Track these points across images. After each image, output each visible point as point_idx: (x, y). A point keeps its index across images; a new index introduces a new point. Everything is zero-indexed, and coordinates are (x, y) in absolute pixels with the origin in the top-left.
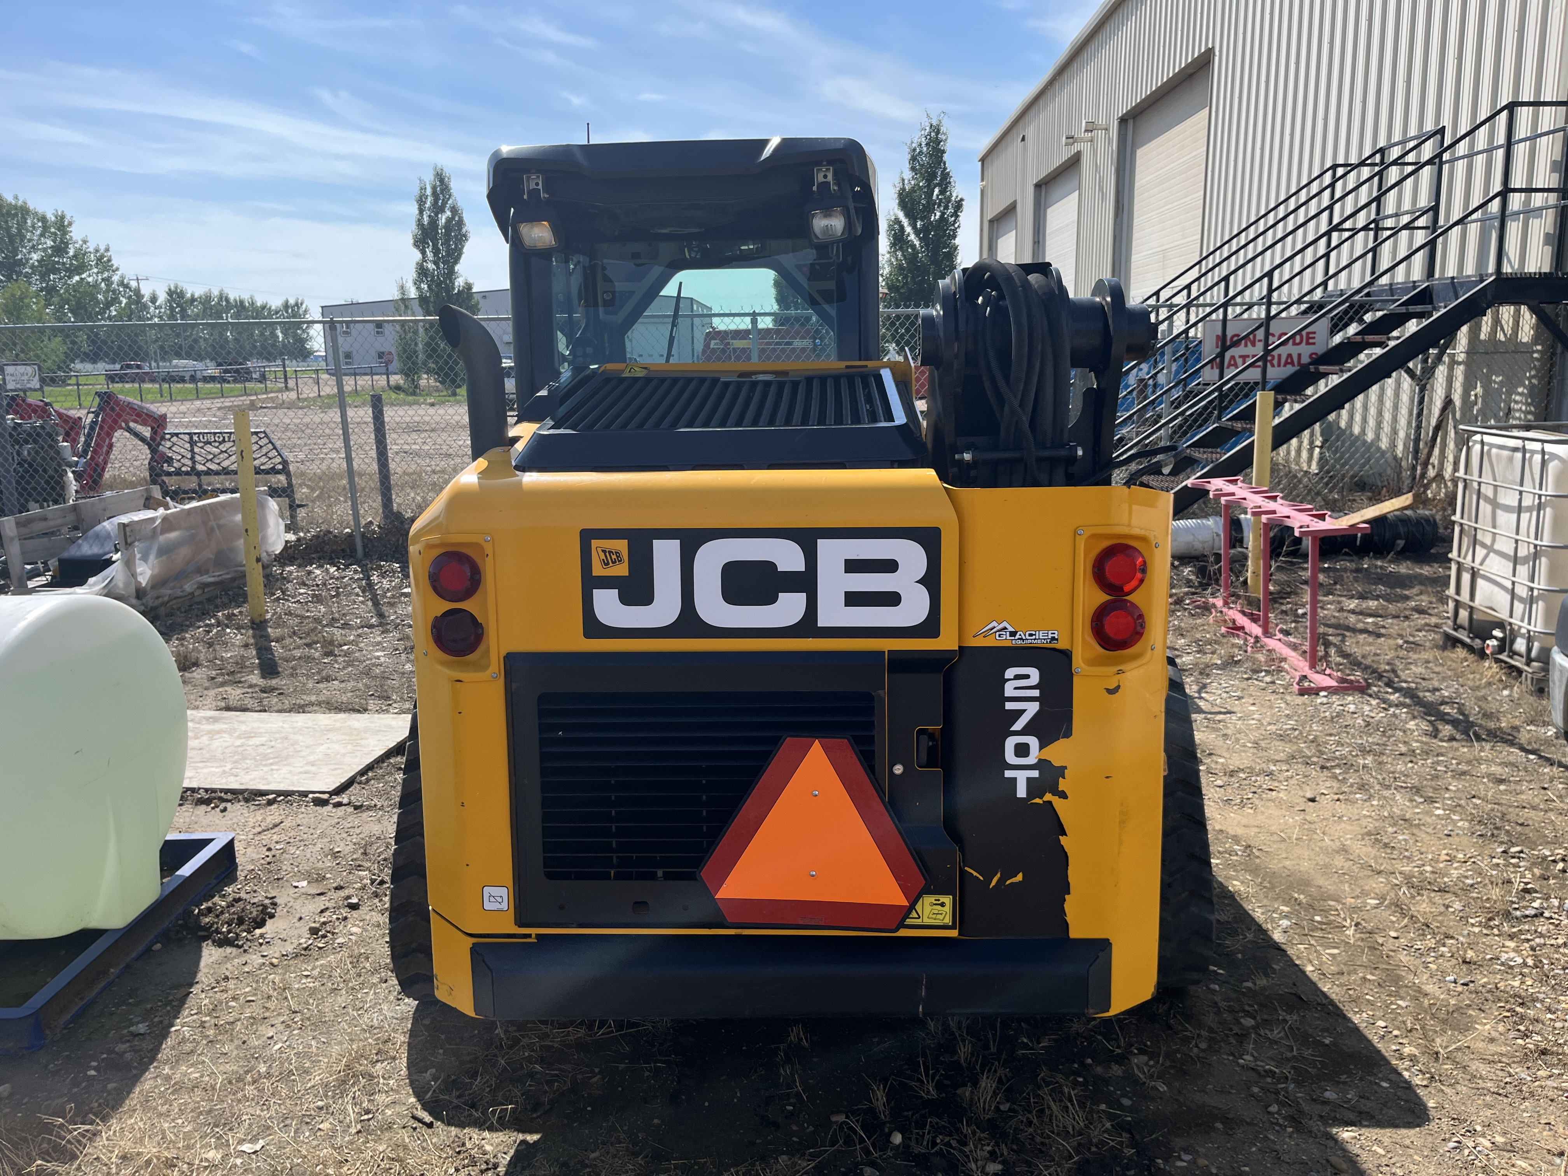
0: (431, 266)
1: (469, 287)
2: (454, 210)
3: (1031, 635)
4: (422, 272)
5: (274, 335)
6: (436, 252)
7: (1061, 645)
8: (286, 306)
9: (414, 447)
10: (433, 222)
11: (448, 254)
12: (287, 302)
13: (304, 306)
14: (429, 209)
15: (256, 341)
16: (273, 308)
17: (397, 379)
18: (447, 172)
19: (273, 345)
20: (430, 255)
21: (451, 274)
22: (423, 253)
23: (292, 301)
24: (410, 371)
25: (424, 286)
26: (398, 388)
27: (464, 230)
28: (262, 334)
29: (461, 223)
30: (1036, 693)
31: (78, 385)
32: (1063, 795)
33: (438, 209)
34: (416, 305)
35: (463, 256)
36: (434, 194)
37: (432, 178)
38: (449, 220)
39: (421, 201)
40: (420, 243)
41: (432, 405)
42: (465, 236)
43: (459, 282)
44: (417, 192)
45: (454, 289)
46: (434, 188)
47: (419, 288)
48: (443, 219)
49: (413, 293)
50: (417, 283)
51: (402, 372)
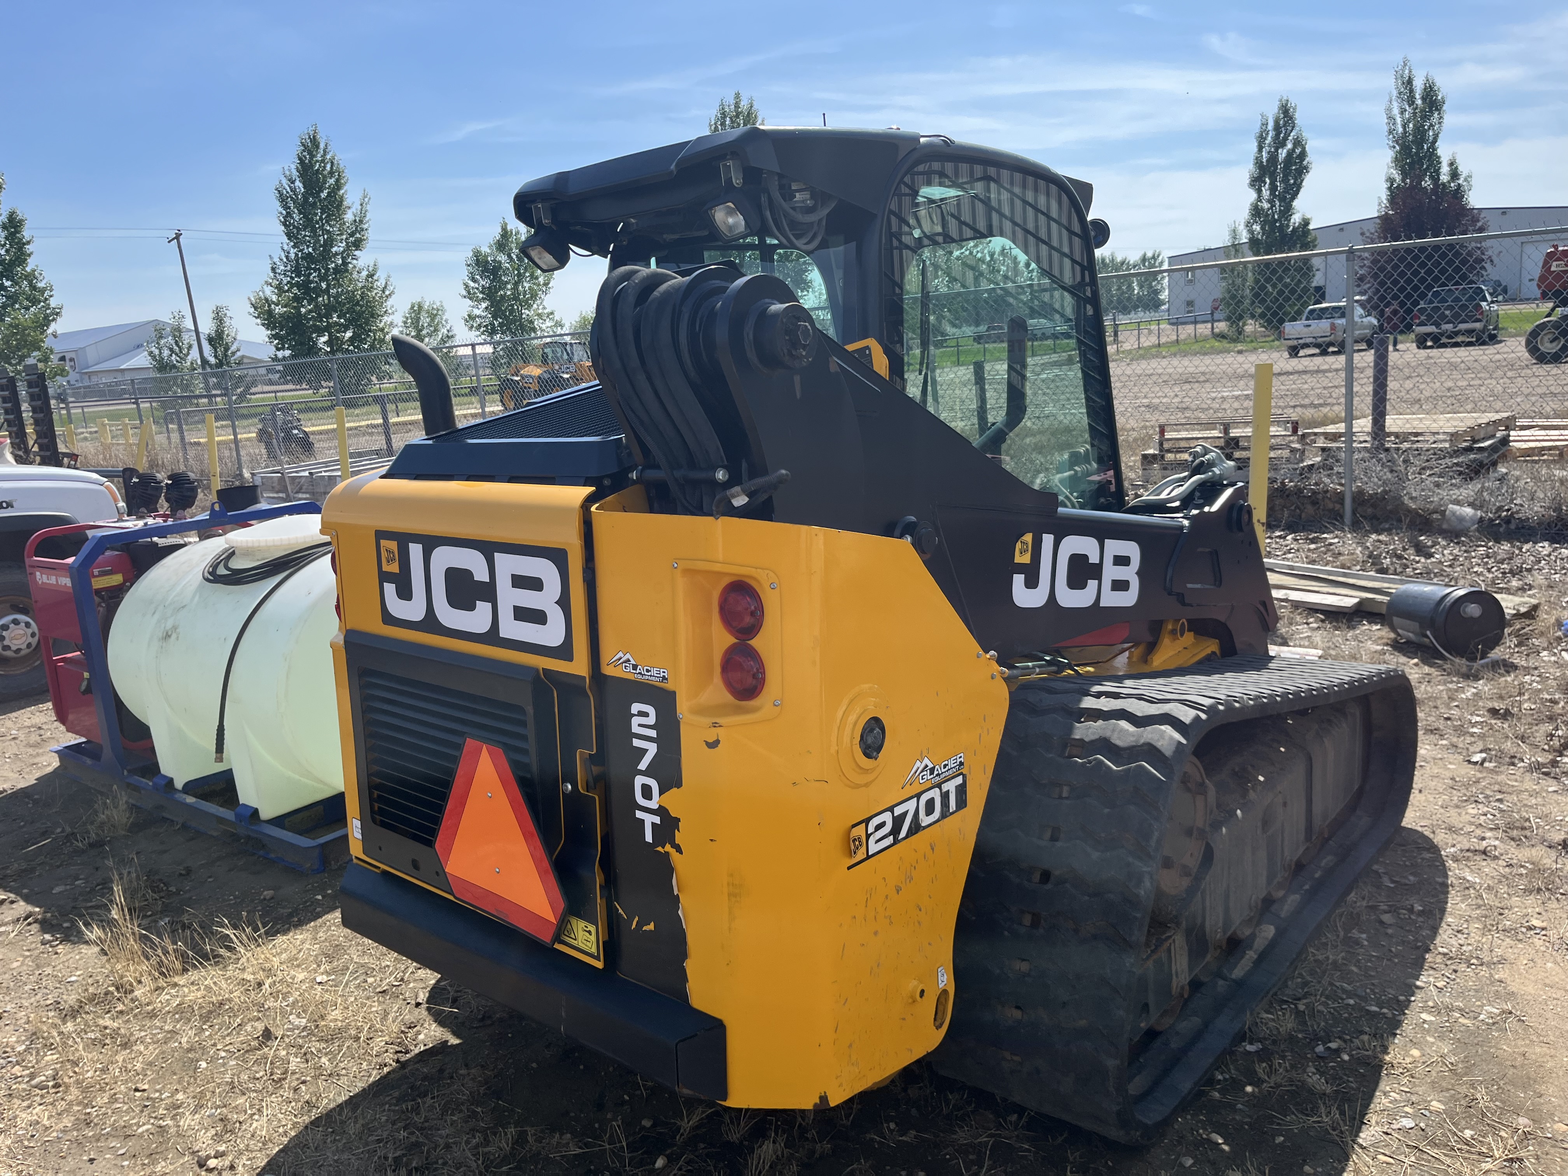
0: (1266, 205)
1: (1306, 222)
2: (1298, 142)
3: (648, 671)
4: (1256, 212)
5: (1130, 288)
6: (1273, 188)
7: (669, 686)
8: (1144, 259)
9: (1164, 400)
10: (1273, 158)
11: (1286, 191)
12: (1145, 255)
13: (1160, 258)
14: (1269, 146)
15: (1112, 296)
16: (1131, 262)
17: (1222, 326)
18: (1293, 102)
19: (1129, 299)
20: (1266, 193)
21: (1287, 211)
22: (1259, 191)
23: (1149, 254)
24: (1236, 318)
25: (1257, 228)
26: (1222, 336)
27: (1305, 163)
28: (1119, 288)
29: (1303, 155)
30: (653, 733)
31: (958, 346)
32: (679, 850)
33: (1280, 143)
34: (1246, 249)
35: (1302, 190)
36: (1277, 128)
37: (1276, 110)
38: (1290, 154)
39: (1261, 140)
40: (1256, 182)
41: (1240, 352)
42: (1306, 168)
43: (1296, 219)
44: (1257, 129)
45: (1288, 226)
46: (1277, 122)
47: (1251, 232)
48: (1283, 154)
49: (1244, 237)
50: (1248, 225)
51: (1228, 319)
